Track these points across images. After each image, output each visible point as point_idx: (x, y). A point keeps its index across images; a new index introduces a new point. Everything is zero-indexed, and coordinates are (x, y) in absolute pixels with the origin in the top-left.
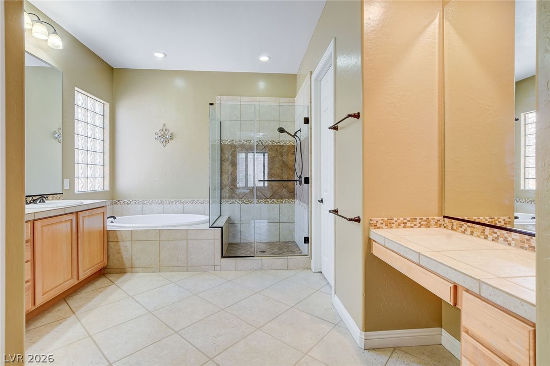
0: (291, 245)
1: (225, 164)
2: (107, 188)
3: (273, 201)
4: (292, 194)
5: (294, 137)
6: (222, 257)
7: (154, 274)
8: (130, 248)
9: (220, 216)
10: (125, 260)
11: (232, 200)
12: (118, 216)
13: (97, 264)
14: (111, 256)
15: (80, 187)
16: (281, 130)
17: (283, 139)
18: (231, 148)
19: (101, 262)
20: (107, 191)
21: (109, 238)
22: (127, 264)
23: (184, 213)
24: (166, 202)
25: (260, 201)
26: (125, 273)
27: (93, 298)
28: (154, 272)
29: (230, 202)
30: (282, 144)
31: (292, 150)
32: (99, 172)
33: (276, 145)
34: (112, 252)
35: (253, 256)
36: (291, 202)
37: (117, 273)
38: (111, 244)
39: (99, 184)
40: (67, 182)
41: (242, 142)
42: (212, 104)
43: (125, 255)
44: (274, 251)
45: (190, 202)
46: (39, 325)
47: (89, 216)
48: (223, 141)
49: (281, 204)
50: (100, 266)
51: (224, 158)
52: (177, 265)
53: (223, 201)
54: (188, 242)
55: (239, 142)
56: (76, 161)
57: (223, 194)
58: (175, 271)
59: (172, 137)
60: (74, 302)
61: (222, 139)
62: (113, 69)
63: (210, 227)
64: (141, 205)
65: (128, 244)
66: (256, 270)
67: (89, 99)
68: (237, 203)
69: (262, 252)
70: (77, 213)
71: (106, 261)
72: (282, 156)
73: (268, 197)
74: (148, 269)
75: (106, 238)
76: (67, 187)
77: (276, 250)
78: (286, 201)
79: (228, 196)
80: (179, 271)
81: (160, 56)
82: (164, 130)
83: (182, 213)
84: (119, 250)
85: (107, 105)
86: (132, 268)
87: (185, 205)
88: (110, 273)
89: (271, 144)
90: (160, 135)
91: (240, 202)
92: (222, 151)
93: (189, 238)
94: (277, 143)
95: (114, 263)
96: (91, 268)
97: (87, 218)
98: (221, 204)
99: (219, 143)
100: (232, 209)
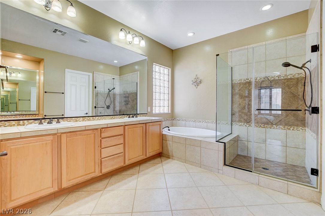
0: (299, 169)
1: (235, 97)
2: (170, 112)
3: (280, 127)
4: (303, 123)
5: (302, 69)
6: (225, 164)
7: (183, 163)
8: (171, 145)
9: (231, 133)
10: (169, 151)
11: (240, 123)
12: (170, 127)
13: (156, 151)
14: (164, 148)
15: (156, 110)
16: (287, 65)
17: (291, 73)
18: (240, 85)
19: (158, 150)
20: (169, 113)
21: (163, 138)
22: (171, 154)
23: (207, 129)
24: (197, 121)
25: (265, 126)
26: (169, 158)
27: (150, 168)
28: (183, 162)
29: (239, 125)
30: (289, 77)
31: (302, 82)
32: (166, 103)
33: (283, 79)
34: (164, 145)
35: (251, 172)
36: (301, 130)
37: (166, 157)
38: (164, 141)
39: (166, 110)
40: (149, 108)
41: (249, 80)
42: (218, 55)
43: (170, 148)
44: (277, 171)
45: (211, 122)
46: (126, 174)
47: (152, 125)
48: (234, 81)
49: (288, 131)
50: (158, 152)
51: (234, 93)
52: (195, 162)
53: (233, 123)
54: (201, 149)
55: (247, 80)
56: (154, 98)
57: (234, 118)
58: (193, 165)
59: (200, 82)
60: (143, 167)
61: (233, 79)
62: (173, 50)
63: (216, 141)
64: (184, 122)
65: (171, 143)
66: (253, 184)
67: (161, 67)
68: (244, 126)
69: (264, 169)
70: (146, 123)
71: (161, 149)
72: (289, 88)
73: (274, 124)
74: (179, 159)
75: (161, 137)
76: (149, 110)
77: (279, 171)
78: (294, 128)
79: (237, 120)
80: (196, 166)
81: (191, 34)
82: (197, 78)
83: (206, 129)
84: (167, 145)
85: (170, 69)
86: (173, 156)
87: (208, 124)
88: (163, 156)
89: (277, 78)
90: (194, 81)
91: (247, 125)
92: (232, 87)
93: (201, 147)
94: (283, 77)
95: (165, 152)
96: (152, 152)
97: (151, 126)
98: (232, 125)
99: (231, 82)
100: (240, 130)
